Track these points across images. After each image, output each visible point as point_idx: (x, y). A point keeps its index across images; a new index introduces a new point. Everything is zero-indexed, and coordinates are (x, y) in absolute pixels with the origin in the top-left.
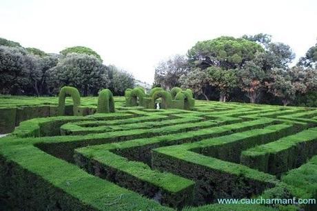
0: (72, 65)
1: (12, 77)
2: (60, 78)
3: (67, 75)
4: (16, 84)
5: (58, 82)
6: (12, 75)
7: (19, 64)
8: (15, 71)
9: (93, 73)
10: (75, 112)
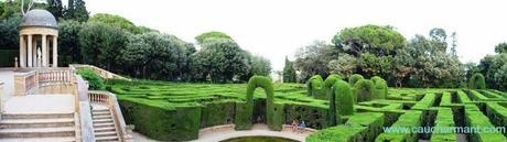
0: (215, 50)
1: (162, 63)
2: (204, 63)
3: (210, 60)
4: (164, 70)
6: (162, 61)
7: (169, 49)
9: (235, 58)
10: (269, 110)
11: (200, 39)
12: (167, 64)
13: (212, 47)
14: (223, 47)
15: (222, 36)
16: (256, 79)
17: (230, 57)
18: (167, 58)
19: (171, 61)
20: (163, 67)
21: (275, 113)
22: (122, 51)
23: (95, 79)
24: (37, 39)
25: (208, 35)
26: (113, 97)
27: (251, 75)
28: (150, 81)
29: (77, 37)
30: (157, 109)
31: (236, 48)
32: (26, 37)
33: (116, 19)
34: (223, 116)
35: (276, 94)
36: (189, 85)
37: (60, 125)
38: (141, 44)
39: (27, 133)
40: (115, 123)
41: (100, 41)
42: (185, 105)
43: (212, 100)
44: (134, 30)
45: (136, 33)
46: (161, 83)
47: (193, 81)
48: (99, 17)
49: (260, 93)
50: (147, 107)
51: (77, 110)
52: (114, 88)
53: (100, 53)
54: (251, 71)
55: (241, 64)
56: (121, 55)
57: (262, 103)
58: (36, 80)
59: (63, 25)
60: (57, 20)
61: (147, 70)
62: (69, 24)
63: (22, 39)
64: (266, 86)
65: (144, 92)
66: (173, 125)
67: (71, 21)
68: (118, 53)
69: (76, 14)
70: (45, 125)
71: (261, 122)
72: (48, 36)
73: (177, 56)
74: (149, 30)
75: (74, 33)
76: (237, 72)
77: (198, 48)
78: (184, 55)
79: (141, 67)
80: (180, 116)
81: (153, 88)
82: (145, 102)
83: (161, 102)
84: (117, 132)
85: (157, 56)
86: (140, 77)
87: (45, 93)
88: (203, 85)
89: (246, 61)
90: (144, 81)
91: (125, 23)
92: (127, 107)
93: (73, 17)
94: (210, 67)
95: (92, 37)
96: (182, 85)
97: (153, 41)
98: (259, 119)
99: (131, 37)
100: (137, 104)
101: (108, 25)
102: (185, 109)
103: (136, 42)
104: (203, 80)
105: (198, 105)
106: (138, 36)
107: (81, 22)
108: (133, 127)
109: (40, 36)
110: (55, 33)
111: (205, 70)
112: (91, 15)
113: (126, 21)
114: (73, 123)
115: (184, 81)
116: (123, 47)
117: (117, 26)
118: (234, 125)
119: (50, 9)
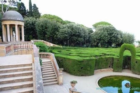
0: (103, 31)
1: (76, 38)
2: (97, 38)
3: (100, 36)
4: (78, 42)
5: (96, 40)
6: (76, 37)
7: (80, 31)
8: (78, 35)
9: (113, 35)
10: (133, 62)
11: (95, 26)
12: (79, 39)
13: (101, 30)
14: (107, 29)
15: (106, 23)
16: (125, 45)
17: (110, 34)
18: (79, 36)
19: (81, 37)
20: (77, 40)
21: (136, 64)
22: (57, 33)
23: (44, 47)
24: (12, 27)
25: (99, 23)
26: (53, 55)
27: (122, 43)
28: (71, 47)
29: (34, 26)
30: (74, 60)
31: (114, 29)
32: (6, 25)
33: (54, 17)
34: (107, 64)
35: (137, 54)
36: (89, 48)
37: (24, 70)
38: (66, 29)
39: (6, 76)
40: (54, 68)
41: (46, 28)
42: (88, 58)
43: (101, 56)
44: (63, 23)
45: (64, 24)
46: (76, 48)
47: (92, 46)
48: (46, 16)
49: (127, 53)
50: (69, 59)
51: (33, 62)
52: (53, 51)
53: (46, 34)
54: (122, 41)
55: (117, 38)
56: (57, 35)
57: (128, 59)
58: (12, 48)
59: (27, 19)
60: (23, 17)
61: (69, 42)
62: (30, 19)
63: (3, 27)
64: (132, 49)
65: (68, 52)
66: (82, 68)
67: (31, 18)
68: (55, 34)
69: (33, 14)
70: (16, 71)
71: (127, 68)
72: (18, 26)
73: (83, 35)
74: (70, 22)
75: (33, 24)
76: (114, 42)
77: (94, 30)
78: (87, 34)
79: (66, 40)
80: (85, 63)
81: (72, 50)
82: (69, 57)
83: (76, 57)
84: (55, 72)
85: (74, 35)
86: (66, 45)
87: (17, 54)
88: (97, 48)
89: (119, 36)
90: (68, 47)
91: (58, 19)
92: (60, 60)
93: (32, 15)
94: (100, 40)
95: (42, 26)
96: (86, 48)
97: (72, 28)
98: (126, 67)
99: (61, 26)
100: (65, 58)
101: (50, 20)
102: (88, 60)
103: (63, 28)
104: (97, 46)
105: (94, 58)
106: (64, 26)
107: (36, 18)
108: (63, 69)
109: (14, 25)
110: (22, 24)
111: (98, 41)
112: (42, 15)
113: (59, 18)
114: (32, 68)
115: (87, 47)
116: (58, 31)
117: (54, 21)
118: (112, 69)
119: (19, 11)
